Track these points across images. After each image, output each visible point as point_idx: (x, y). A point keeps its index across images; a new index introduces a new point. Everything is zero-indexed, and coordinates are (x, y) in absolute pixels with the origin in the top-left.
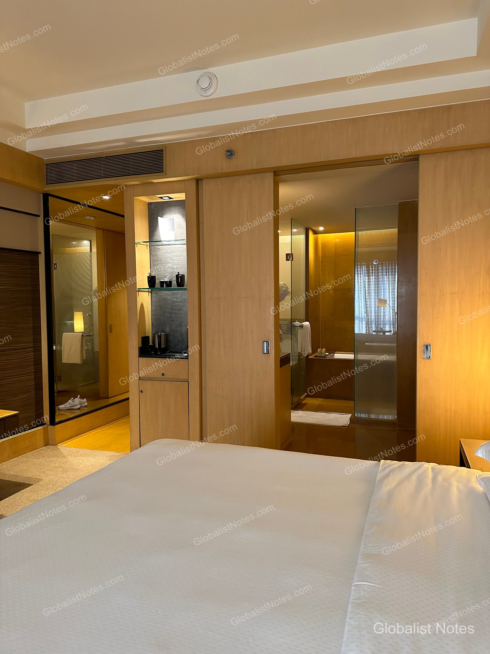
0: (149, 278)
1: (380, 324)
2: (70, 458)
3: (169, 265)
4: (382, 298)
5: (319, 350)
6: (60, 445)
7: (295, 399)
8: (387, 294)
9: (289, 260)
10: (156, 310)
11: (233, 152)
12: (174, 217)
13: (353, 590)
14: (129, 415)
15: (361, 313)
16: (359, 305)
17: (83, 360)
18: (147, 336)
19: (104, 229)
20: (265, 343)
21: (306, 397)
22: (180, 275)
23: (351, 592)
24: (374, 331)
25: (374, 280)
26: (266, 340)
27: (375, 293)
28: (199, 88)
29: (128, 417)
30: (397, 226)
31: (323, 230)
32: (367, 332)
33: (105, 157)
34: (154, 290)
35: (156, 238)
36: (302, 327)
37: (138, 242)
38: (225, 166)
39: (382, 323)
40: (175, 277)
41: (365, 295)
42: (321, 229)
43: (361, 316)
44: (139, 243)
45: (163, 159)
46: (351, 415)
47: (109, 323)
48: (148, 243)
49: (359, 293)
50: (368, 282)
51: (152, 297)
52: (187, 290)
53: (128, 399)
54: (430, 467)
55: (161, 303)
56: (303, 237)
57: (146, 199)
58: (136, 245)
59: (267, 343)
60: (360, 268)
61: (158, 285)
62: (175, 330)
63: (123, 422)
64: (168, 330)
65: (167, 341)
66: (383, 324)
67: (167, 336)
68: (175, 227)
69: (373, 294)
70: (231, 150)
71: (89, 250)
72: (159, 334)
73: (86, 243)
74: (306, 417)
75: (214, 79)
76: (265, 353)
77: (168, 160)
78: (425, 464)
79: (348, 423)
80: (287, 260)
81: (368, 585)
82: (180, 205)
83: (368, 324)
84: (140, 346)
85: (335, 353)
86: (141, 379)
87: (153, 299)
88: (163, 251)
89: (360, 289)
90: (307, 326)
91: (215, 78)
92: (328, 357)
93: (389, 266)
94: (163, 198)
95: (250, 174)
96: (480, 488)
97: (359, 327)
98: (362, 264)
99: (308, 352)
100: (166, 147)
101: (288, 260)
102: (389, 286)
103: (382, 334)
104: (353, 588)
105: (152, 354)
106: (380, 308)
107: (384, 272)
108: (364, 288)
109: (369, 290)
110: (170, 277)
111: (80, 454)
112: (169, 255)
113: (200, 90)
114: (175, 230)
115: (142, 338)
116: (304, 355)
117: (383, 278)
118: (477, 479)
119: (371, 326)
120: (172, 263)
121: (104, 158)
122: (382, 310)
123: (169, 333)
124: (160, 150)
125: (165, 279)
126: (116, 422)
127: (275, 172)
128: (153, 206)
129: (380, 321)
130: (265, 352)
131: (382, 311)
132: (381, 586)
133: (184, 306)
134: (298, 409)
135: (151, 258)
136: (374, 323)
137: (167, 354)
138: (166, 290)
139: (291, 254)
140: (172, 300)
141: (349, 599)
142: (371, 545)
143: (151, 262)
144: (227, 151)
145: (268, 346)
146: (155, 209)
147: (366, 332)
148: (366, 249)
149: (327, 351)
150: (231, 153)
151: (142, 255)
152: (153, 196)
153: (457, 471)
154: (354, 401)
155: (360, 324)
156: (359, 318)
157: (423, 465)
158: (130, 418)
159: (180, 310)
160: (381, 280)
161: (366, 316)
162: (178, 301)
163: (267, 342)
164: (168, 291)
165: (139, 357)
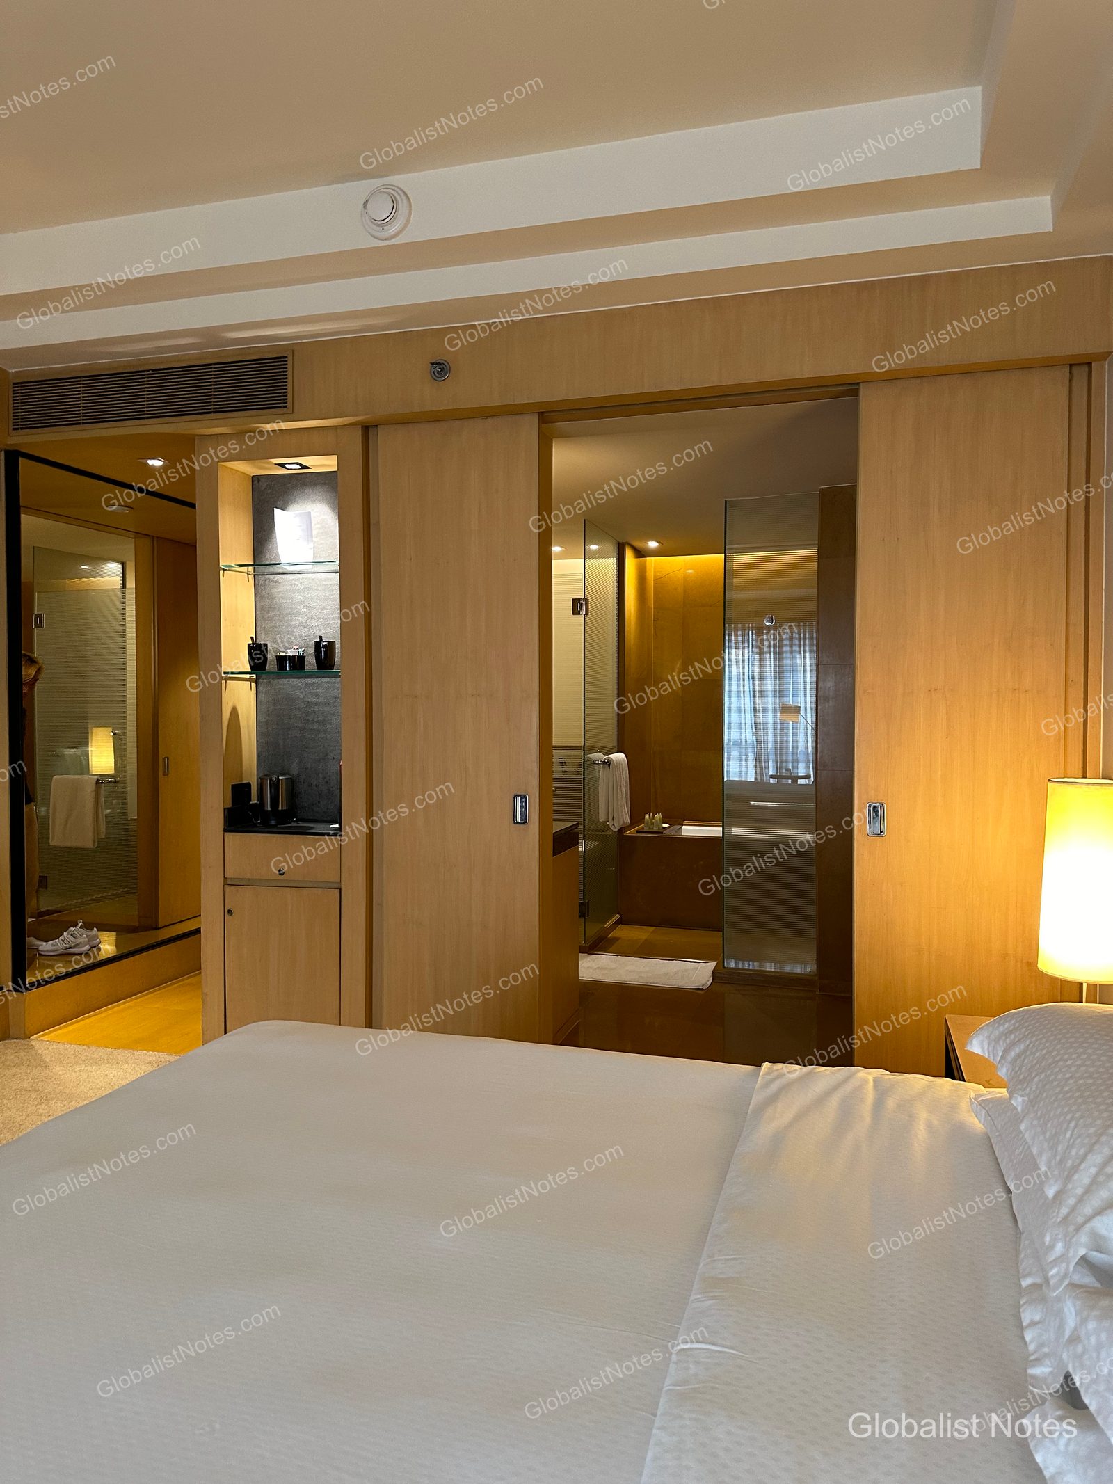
0: (252, 648)
1: (787, 761)
2: (58, 1069)
3: (301, 619)
4: (791, 703)
5: (647, 816)
6: (36, 1039)
7: (593, 930)
8: (801, 694)
9: (578, 613)
10: (267, 722)
11: (448, 367)
12: (313, 510)
13: (674, 1363)
14: (201, 969)
15: (743, 736)
16: (740, 717)
17: (100, 840)
18: (244, 782)
19: (153, 537)
20: (519, 798)
21: (618, 922)
22: (324, 643)
23: (668, 1367)
24: (772, 776)
25: (772, 661)
26: (519, 794)
27: (775, 690)
28: (367, 218)
29: (197, 975)
30: (817, 542)
31: (657, 548)
32: (759, 778)
33: (153, 370)
34: (264, 676)
35: (269, 557)
36: (609, 765)
37: (226, 566)
38: (429, 396)
39: (790, 758)
40: (314, 646)
41: (754, 697)
42: (653, 545)
43: (744, 740)
44: (229, 568)
45: (286, 378)
46: (715, 963)
47: (162, 754)
48: (251, 569)
49: (739, 692)
50: (761, 666)
51: (258, 693)
52: (340, 677)
53: (198, 931)
54: (871, 1078)
55: (279, 707)
56: (612, 562)
57: (247, 468)
58: (221, 572)
59: (524, 800)
60: (743, 635)
61: (272, 666)
62: (311, 768)
63: (189, 984)
64: (294, 769)
65: (293, 793)
66: (793, 761)
67: (292, 783)
68: (314, 532)
69: (770, 694)
70: (441, 362)
71: (119, 585)
72: (274, 779)
73: (113, 568)
74: (615, 969)
75: (402, 199)
76: (518, 823)
77: (298, 379)
78: (859, 1071)
79: (709, 983)
80: (575, 612)
81: (708, 1349)
82: (327, 482)
83: (760, 759)
84: (229, 805)
85: (683, 825)
86: (229, 883)
87: (262, 696)
88: (285, 588)
89: (742, 682)
90: (619, 763)
91: (404, 197)
92: (667, 834)
93: (805, 633)
94: (287, 466)
95: (486, 417)
96: (976, 1124)
97: (741, 766)
98: (747, 625)
99: (622, 822)
100: (293, 351)
101: (576, 614)
102: (805, 677)
103: (790, 782)
104: (674, 1358)
105: (255, 825)
106: (785, 725)
107: (795, 645)
108: (751, 680)
109: (761, 685)
110: (300, 647)
111: (83, 1058)
112: (300, 598)
113: (370, 223)
114: (314, 539)
115: (234, 787)
116: (612, 828)
117: (793, 658)
118: (972, 1103)
119: (767, 764)
120: (306, 616)
121: (150, 372)
122: (791, 728)
123: (299, 775)
124: (281, 358)
125: (289, 651)
126: (174, 984)
127: (541, 414)
128: (263, 485)
129: (787, 754)
130: (519, 820)
131: (791, 731)
132: (737, 1350)
133: (333, 714)
134: (596, 951)
135: (258, 603)
136: (772, 757)
137: (294, 824)
138: (292, 676)
139: (585, 599)
140: (306, 699)
141: (664, 1383)
142: (723, 1258)
143: (258, 612)
144: (432, 364)
145: (523, 807)
146: (269, 492)
147: (756, 779)
148: (752, 594)
149: (667, 820)
150: (442, 369)
151: (236, 596)
152: (262, 461)
153: (929, 1086)
154: (721, 933)
155: (741, 760)
156: (740, 747)
157: (855, 1073)
158: (203, 974)
159: (324, 722)
160: (788, 662)
161: (755, 742)
162: (320, 703)
163: (523, 798)
164: (298, 678)
165: (225, 831)
